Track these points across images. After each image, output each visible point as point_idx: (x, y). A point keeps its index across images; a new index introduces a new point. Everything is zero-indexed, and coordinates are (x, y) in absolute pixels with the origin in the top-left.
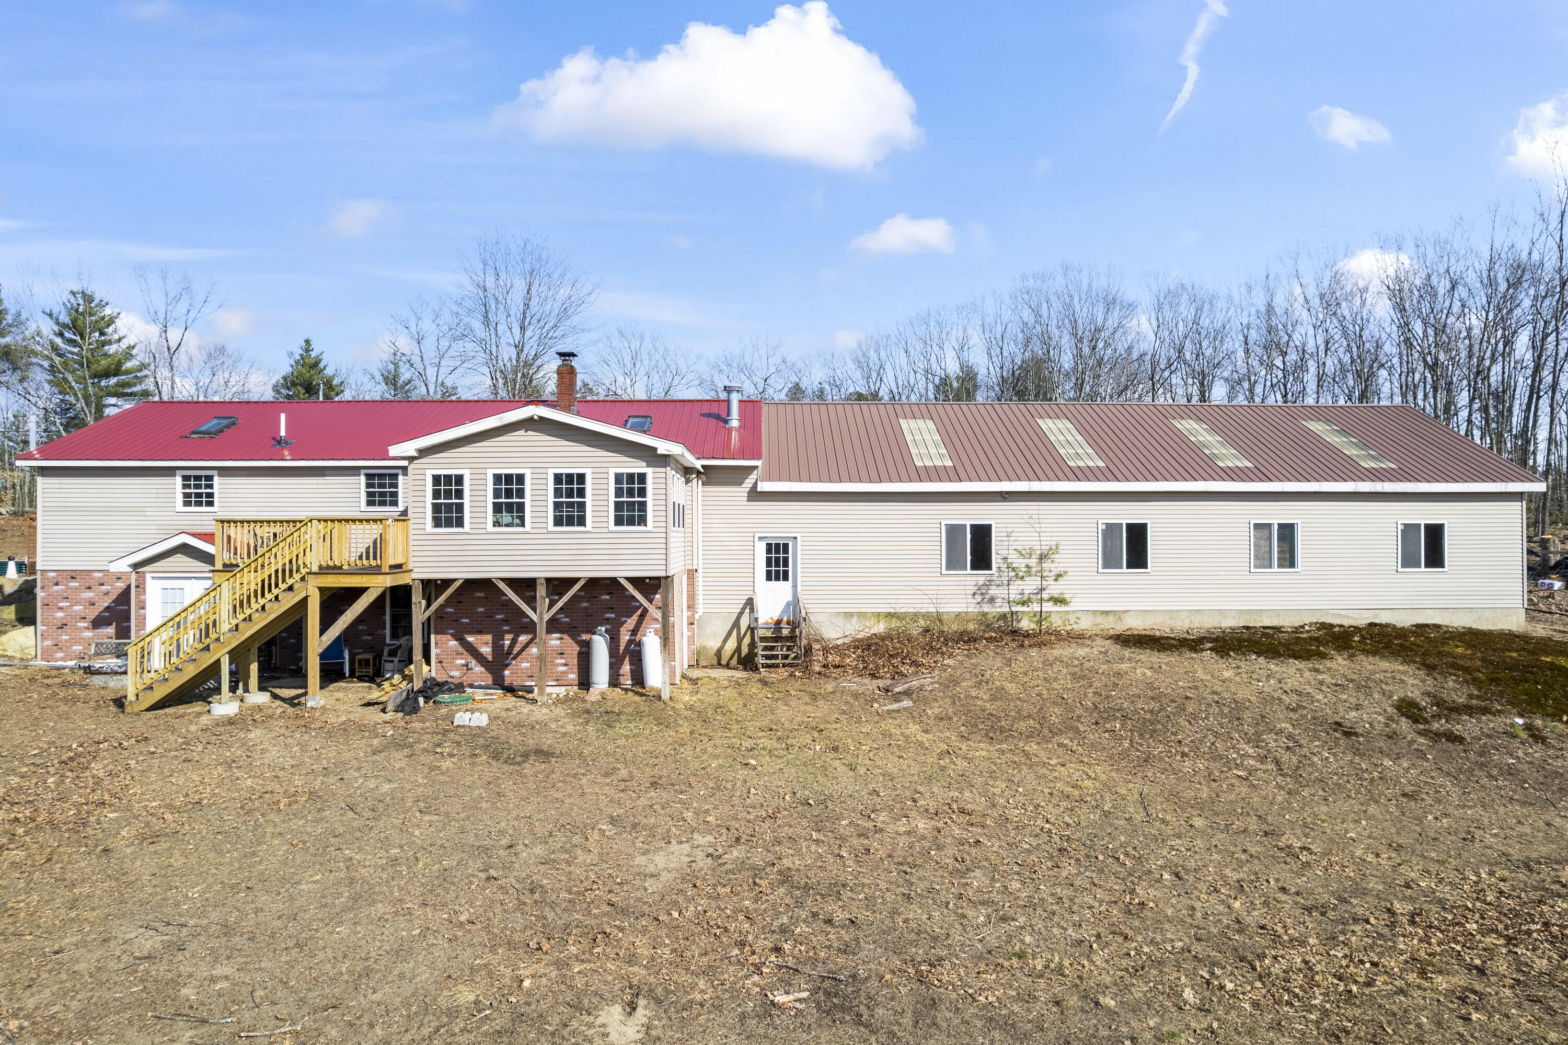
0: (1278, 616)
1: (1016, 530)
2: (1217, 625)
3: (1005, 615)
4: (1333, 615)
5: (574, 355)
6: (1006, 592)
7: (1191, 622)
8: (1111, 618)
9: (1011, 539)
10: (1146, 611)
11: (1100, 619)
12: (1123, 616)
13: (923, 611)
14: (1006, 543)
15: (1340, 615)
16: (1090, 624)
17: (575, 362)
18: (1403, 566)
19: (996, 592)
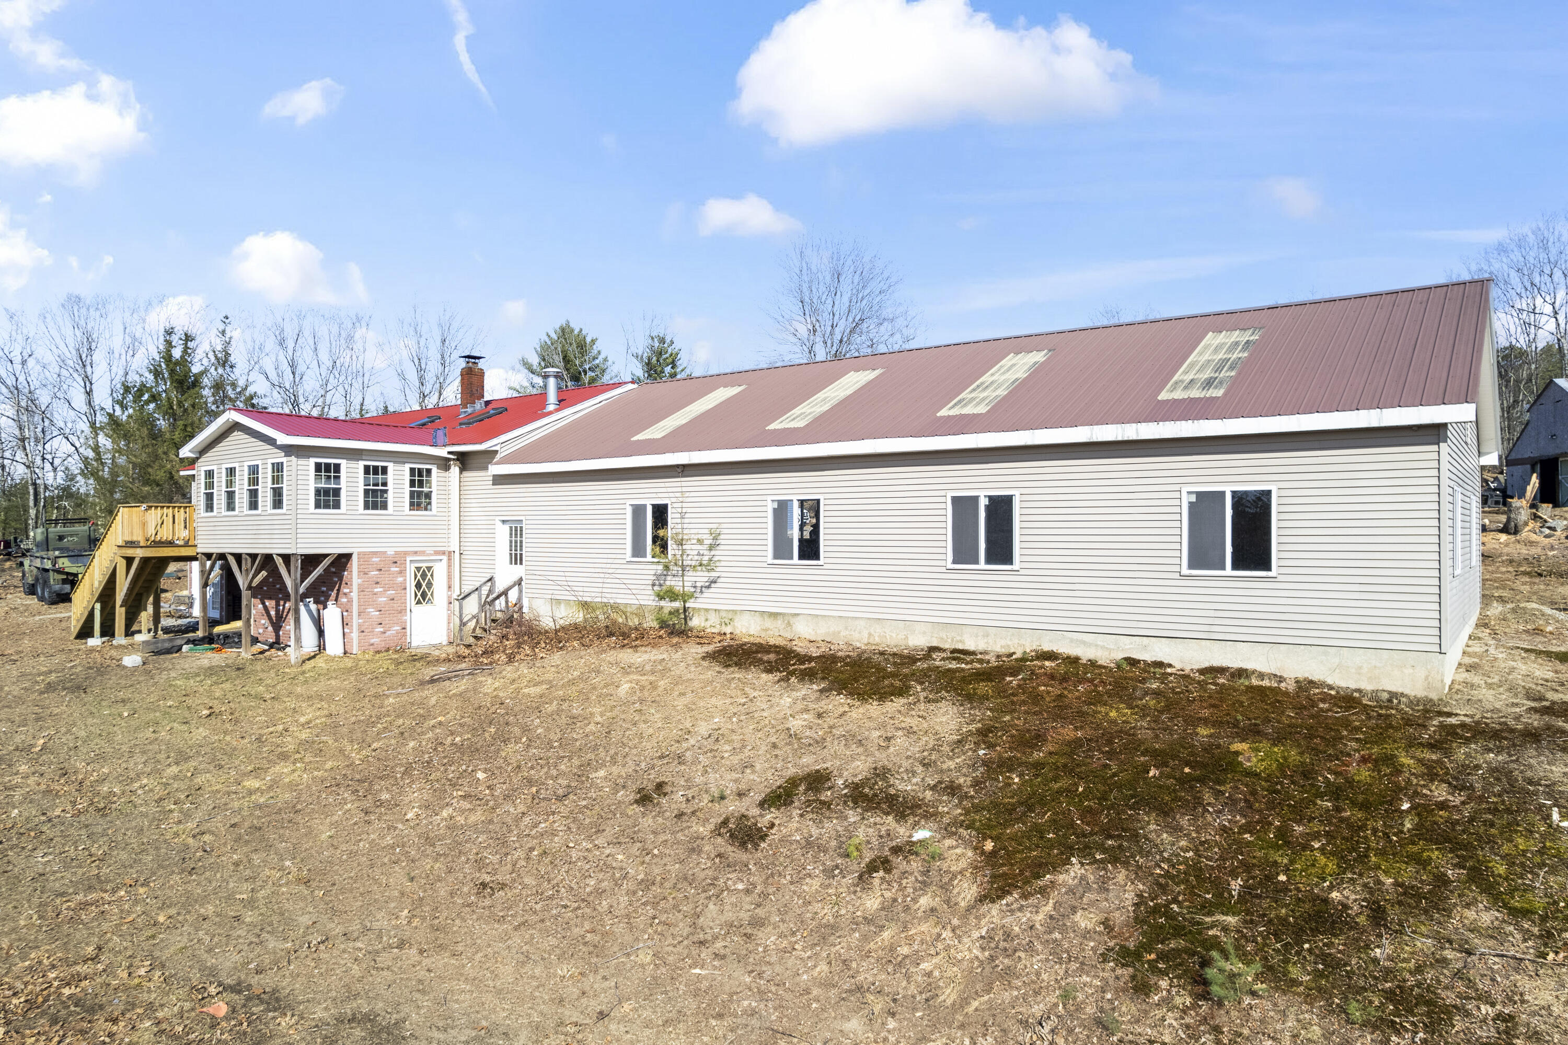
0: (987, 635)
1: (689, 510)
2: (902, 643)
3: (678, 611)
4: (1072, 640)
5: (479, 358)
6: (681, 583)
7: (870, 634)
8: (779, 623)
9: (686, 521)
10: (817, 616)
11: (769, 623)
12: (792, 620)
13: (612, 601)
14: (680, 526)
15: (1084, 643)
16: (759, 628)
17: (481, 364)
18: (1191, 566)
19: (673, 583)
